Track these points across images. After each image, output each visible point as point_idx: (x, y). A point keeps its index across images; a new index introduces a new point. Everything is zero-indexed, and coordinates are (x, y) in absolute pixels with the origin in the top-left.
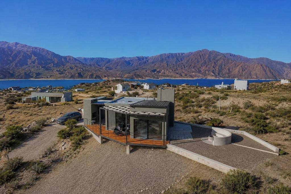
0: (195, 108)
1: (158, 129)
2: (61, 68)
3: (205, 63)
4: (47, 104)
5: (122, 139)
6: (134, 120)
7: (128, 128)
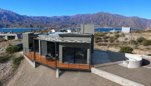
0: (103, 42)
1: (82, 55)
2: (20, 22)
3: (102, 19)
4: (6, 41)
5: (52, 64)
6: (63, 48)
7: (57, 55)
